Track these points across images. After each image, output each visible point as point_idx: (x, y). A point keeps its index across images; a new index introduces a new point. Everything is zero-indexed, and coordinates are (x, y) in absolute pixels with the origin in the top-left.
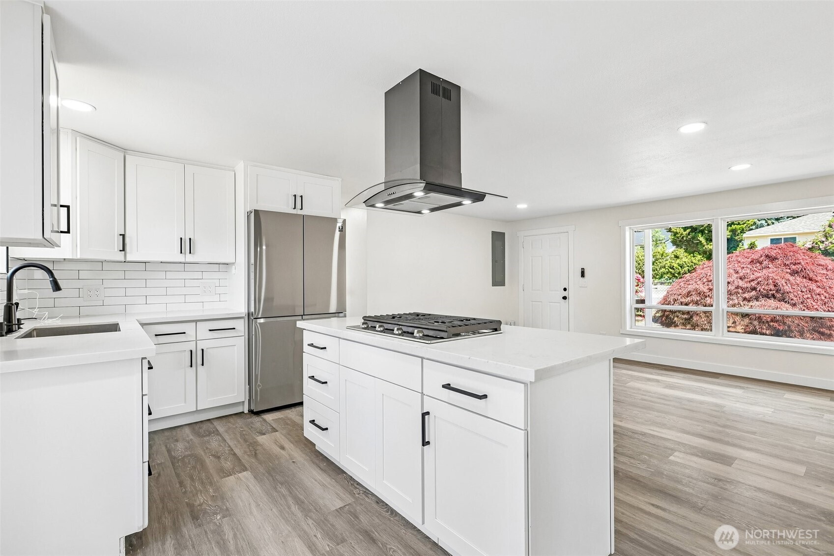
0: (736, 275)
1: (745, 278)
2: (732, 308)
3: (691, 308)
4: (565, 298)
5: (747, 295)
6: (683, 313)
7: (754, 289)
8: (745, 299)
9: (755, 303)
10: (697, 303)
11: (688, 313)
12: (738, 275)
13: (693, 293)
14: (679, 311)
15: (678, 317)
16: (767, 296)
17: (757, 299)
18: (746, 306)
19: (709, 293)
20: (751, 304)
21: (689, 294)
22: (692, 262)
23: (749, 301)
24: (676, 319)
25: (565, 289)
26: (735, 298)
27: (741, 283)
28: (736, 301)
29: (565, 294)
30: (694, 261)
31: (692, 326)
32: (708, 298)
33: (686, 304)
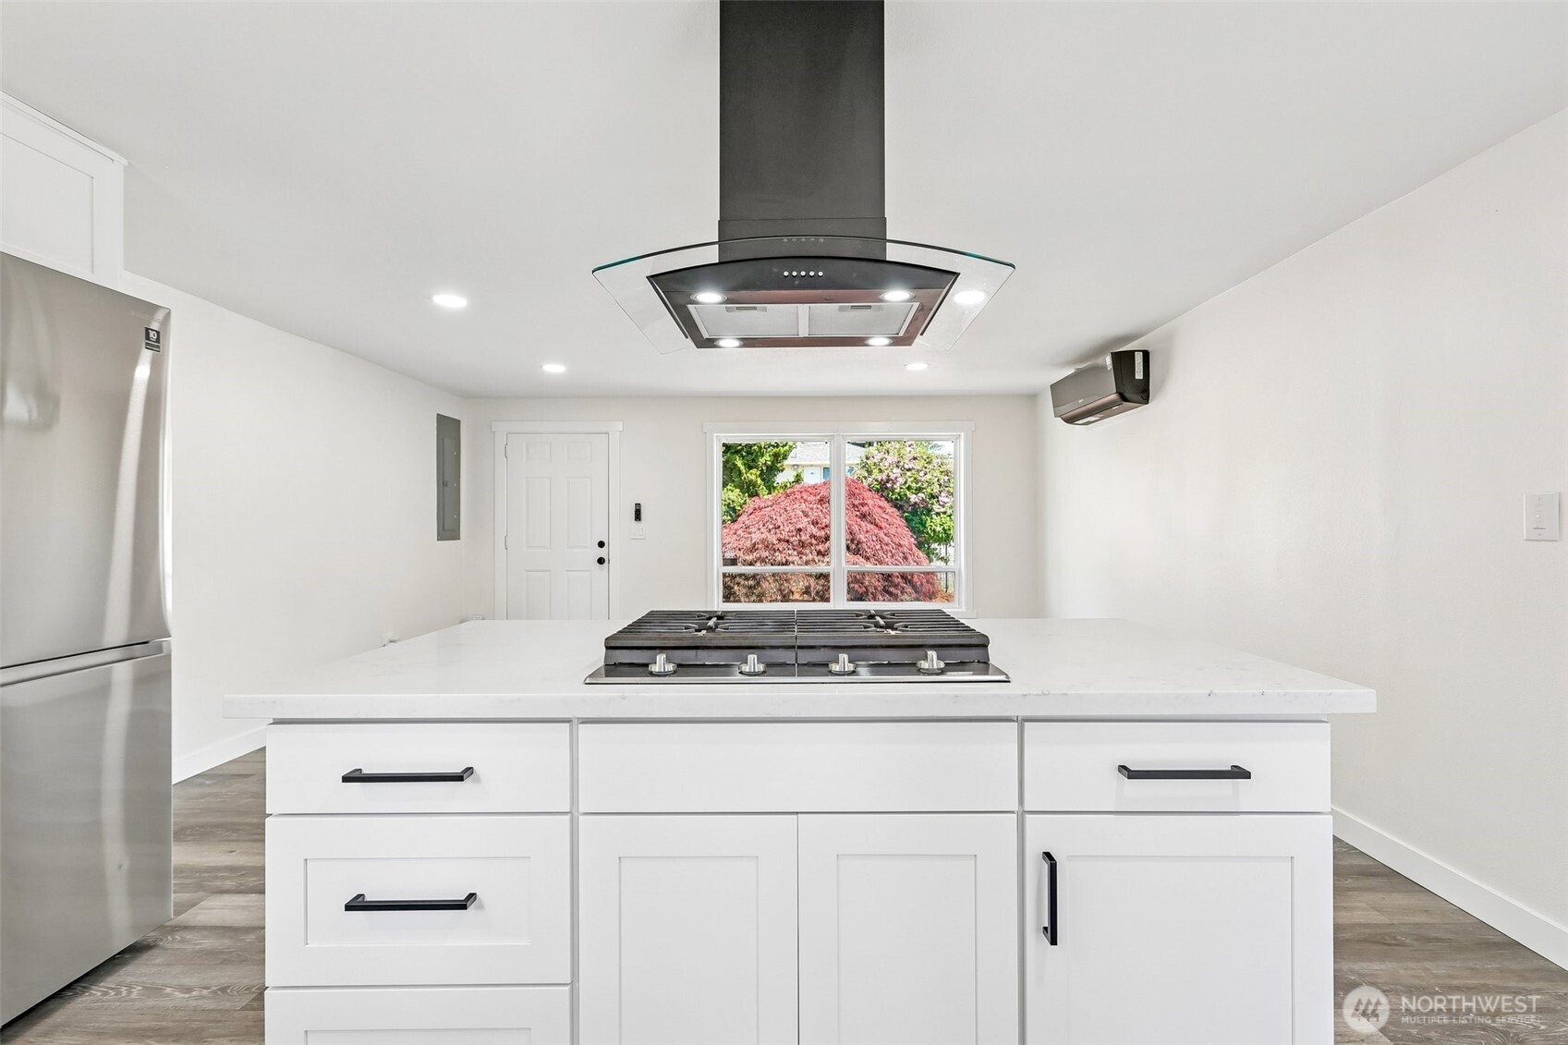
0: (806, 520)
1: (817, 523)
2: (806, 567)
3: (758, 568)
4: (601, 561)
6: (747, 578)
8: (819, 553)
10: (763, 561)
11: (754, 577)
12: (809, 519)
13: (760, 546)
14: (740, 575)
15: (738, 584)
18: (820, 563)
19: (778, 546)
21: (753, 548)
22: (729, 499)
23: (824, 555)
24: (736, 588)
25: (601, 544)
26: (808, 552)
27: (815, 531)
29: (602, 553)
30: (731, 497)
31: (758, 596)
32: (777, 554)
33: (751, 564)
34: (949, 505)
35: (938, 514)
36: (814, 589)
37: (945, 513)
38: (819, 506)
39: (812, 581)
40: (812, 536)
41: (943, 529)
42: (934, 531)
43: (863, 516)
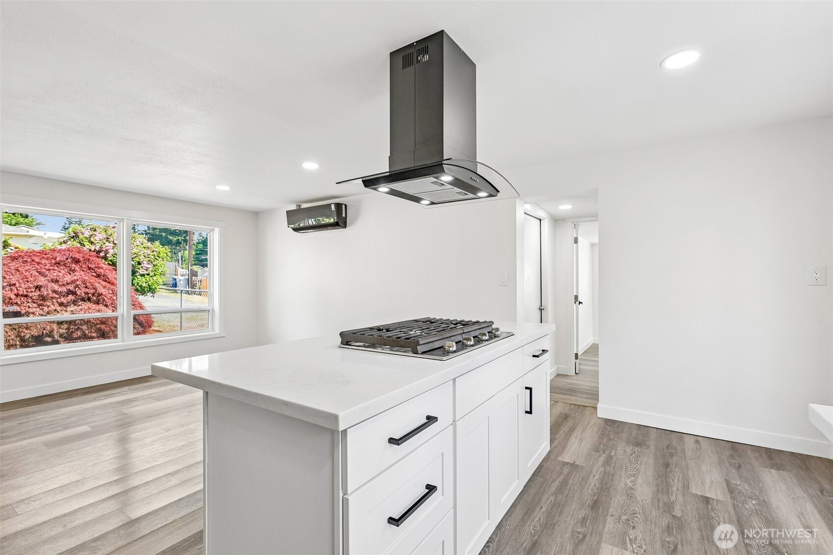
5: (63, 300)
7: (70, 292)
8: (61, 304)
9: (72, 308)
16: (83, 300)
17: (75, 303)
20: (69, 309)
23: (66, 306)
28: (52, 307)
34: (150, 269)
35: (143, 275)
36: (57, 332)
37: (148, 274)
38: (56, 268)
39: (55, 327)
40: (55, 292)
41: (148, 285)
42: (141, 286)
43: (98, 276)
